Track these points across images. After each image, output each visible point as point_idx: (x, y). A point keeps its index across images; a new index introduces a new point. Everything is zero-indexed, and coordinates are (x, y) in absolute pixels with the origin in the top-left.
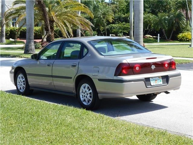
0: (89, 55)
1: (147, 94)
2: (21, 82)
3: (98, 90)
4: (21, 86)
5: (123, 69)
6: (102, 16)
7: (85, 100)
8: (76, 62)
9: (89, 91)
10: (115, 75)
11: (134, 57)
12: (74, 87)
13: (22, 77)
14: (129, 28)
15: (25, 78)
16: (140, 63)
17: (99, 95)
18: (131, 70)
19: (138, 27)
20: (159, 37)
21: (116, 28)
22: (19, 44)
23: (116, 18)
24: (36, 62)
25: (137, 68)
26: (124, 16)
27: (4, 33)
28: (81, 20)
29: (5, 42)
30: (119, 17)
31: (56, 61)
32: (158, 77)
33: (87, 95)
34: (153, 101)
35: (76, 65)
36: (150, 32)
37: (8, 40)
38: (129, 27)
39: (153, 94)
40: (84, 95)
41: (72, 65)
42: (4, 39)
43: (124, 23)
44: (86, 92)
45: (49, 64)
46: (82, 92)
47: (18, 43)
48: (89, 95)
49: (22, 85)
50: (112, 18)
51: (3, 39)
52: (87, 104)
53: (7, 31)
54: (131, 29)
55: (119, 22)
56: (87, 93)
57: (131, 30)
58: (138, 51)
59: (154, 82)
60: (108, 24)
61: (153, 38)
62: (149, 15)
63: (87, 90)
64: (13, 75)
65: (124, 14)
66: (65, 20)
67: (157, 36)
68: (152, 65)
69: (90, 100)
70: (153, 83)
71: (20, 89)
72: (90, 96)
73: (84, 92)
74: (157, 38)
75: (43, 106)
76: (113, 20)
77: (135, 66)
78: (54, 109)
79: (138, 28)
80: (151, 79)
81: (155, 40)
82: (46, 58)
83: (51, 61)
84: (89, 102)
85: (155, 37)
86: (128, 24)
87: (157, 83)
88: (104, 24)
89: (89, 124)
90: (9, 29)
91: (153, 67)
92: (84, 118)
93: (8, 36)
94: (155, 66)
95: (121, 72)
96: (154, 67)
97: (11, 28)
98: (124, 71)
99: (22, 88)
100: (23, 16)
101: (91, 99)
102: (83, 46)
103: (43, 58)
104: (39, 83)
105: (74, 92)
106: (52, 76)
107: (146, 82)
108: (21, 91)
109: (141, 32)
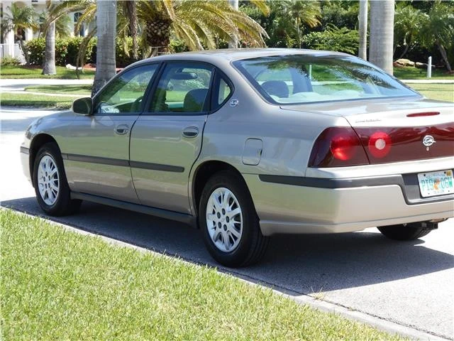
0: (235, 102)
1: (408, 224)
2: (47, 178)
3: (259, 206)
4: (48, 189)
5: (335, 145)
6: (290, 12)
7: (220, 237)
8: (196, 122)
9: (233, 209)
10: (312, 164)
11: (369, 111)
12: (191, 196)
13: (51, 164)
14: (358, 43)
15: (58, 167)
16: (388, 128)
17: (260, 222)
18: (359, 148)
19: (382, 33)
20: (430, 66)
21: (326, 41)
22: (87, 78)
23: (326, 18)
24: (88, 123)
25: (380, 145)
26: (344, 12)
27: (53, 52)
28: (237, 20)
29: (55, 73)
30: (333, 15)
31: (142, 117)
32: (443, 173)
33: (228, 221)
34: (423, 242)
35: (195, 131)
36: (407, 53)
37: (61, 69)
38: (358, 38)
39: (427, 222)
40: (217, 221)
41: (186, 131)
42: (52, 64)
43: (345, 29)
44: (224, 214)
45: (122, 128)
46: (214, 212)
47: (87, 76)
48: (233, 222)
49: (50, 188)
50: (317, 17)
51: (50, 65)
52: (228, 249)
53: (61, 46)
54: (362, 43)
55: (332, 27)
56: (227, 217)
57: (362, 47)
58: (382, 93)
59: (430, 187)
60: (305, 33)
61: (417, 66)
62: (408, 11)
63: (228, 208)
64: (28, 156)
65: (346, 9)
66: (198, 18)
67: (427, 61)
68: (423, 135)
69: (236, 238)
70: (426, 189)
71: (47, 195)
72: (235, 224)
73: (219, 214)
74: (425, 68)
75: (91, 254)
76: (317, 21)
77: (374, 136)
78: (121, 266)
79: (379, 37)
80: (420, 177)
81: (421, 73)
82: (117, 111)
83: (129, 119)
84: (231, 242)
85: (422, 64)
86: (355, 31)
87: (440, 190)
88: (296, 32)
89: (221, 322)
90: (65, 41)
91: (429, 141)
92: (210, 301)
93: (64, 58)
94: (435, 139)
95: (330, 154)
96: (431, 140)
97: (71, 40)
98: (339, 154)
99: (50, 195)
100: (94, 7)
101: (239, 235)
102: (219, 76)
103: (107, 110)
104: (100, 183)
105: (189, 210)
106: (129, 163)
107: (406, 187)
108: (48, 202)
109: (387, 47)
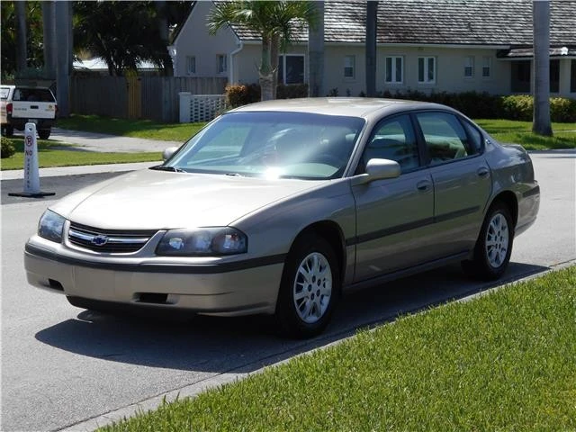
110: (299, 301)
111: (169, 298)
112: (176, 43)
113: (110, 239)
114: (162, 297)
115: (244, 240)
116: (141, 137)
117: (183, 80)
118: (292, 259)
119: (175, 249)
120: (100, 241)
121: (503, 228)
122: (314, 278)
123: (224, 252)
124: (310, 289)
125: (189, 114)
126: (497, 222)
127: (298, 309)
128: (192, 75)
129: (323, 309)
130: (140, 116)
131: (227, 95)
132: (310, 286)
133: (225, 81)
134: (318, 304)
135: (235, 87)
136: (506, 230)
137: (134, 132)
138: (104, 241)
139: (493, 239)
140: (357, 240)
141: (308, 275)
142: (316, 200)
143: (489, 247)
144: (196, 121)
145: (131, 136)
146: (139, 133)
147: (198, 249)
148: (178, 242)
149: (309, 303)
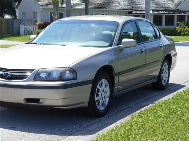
41: (160, 46)
45: (142, 50)
106: (146, 65)
110: (97, 101)
111: (40, 101)
112: (18, 8)
113: (12, 74)
114: (37, 100)
115: (75, 74)
116: (7, 40)
117: (21, 21)
118: (95, 82)
119: (43, 78)
120: (7, 74)
121: (167, 69)
122: (103, 90)
123: (66, 79)
124: (101, 96)
125: (24, 32)
126: (165, 66)
127: (97, 104)
128: (24, 19)
129: (106, 104)
130: (6, 33)
131: (37, 26)
132: (102, 94)
133: (36, 21)
134: (104, 101)
135: (40, 23)
136: (168, 69)
137: (4, 39)
138: (9, 74)
139: (164, 73)
140: (119, 74)
141: (101, 89)
142: (104, 55)
143: (162, 77)
144: (26, 35)
145: (3, 40)
146: (6, 39)
147: (54, 78)
148: (44, 75)
149: (101, 101)
